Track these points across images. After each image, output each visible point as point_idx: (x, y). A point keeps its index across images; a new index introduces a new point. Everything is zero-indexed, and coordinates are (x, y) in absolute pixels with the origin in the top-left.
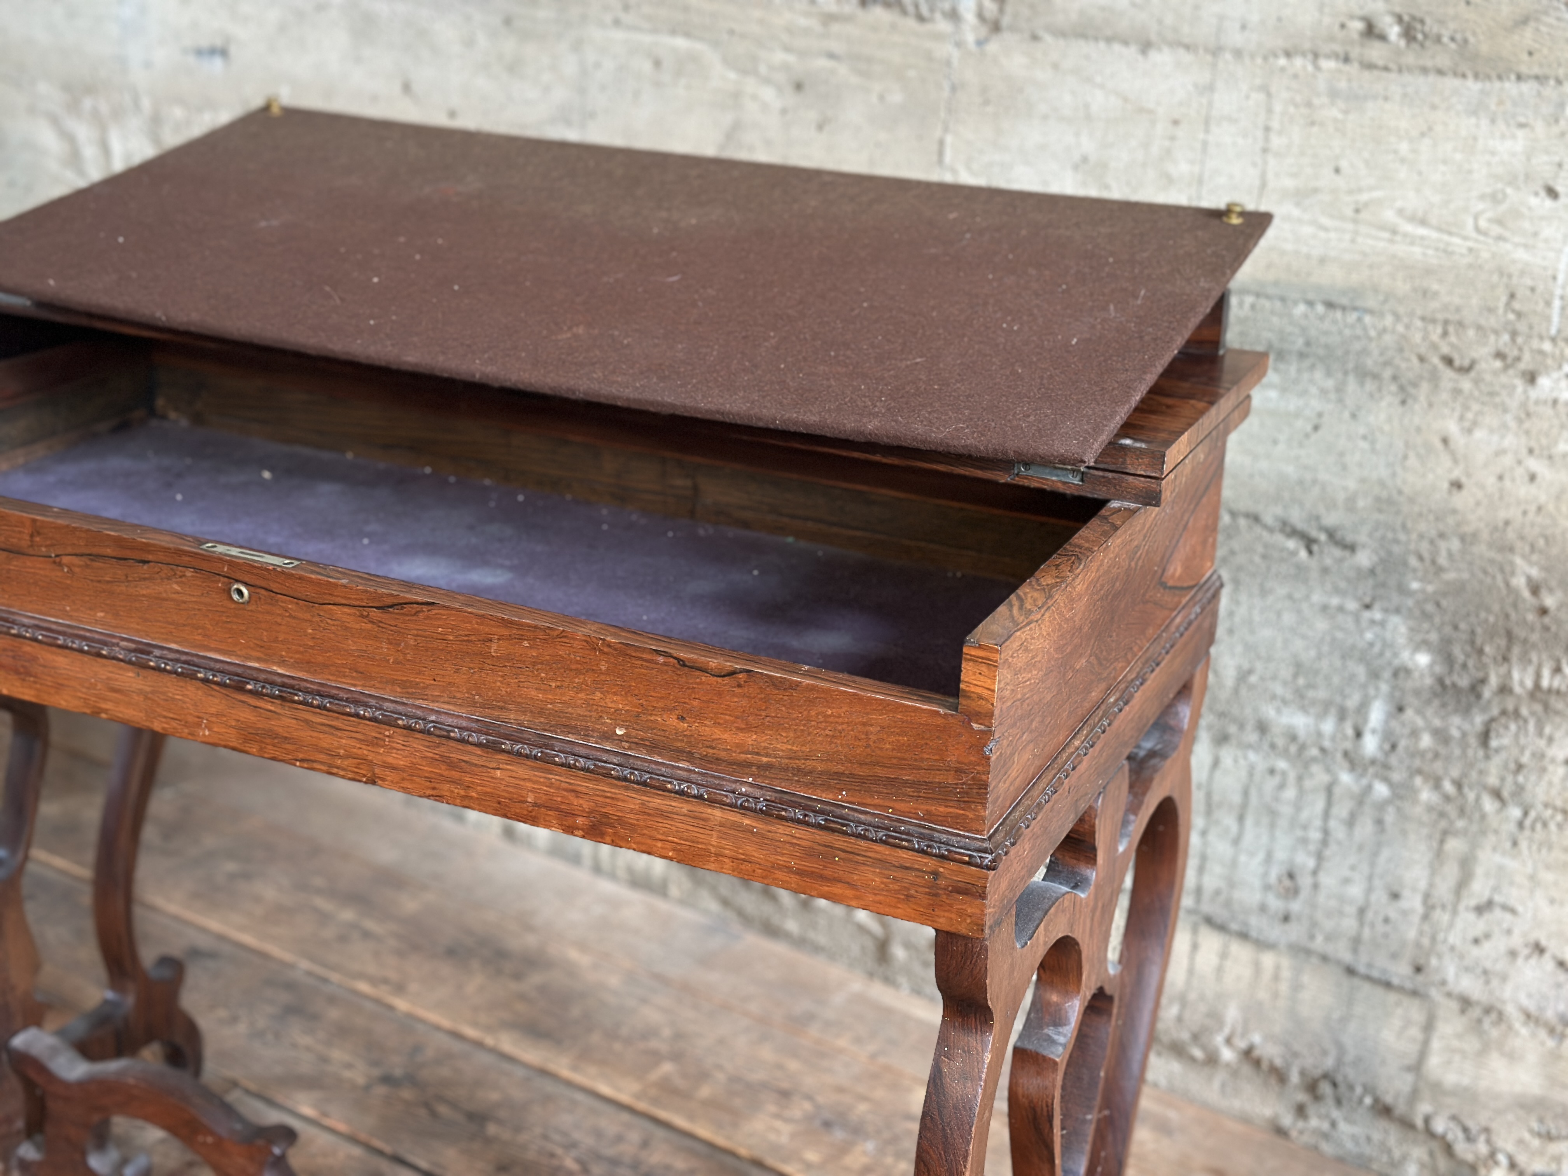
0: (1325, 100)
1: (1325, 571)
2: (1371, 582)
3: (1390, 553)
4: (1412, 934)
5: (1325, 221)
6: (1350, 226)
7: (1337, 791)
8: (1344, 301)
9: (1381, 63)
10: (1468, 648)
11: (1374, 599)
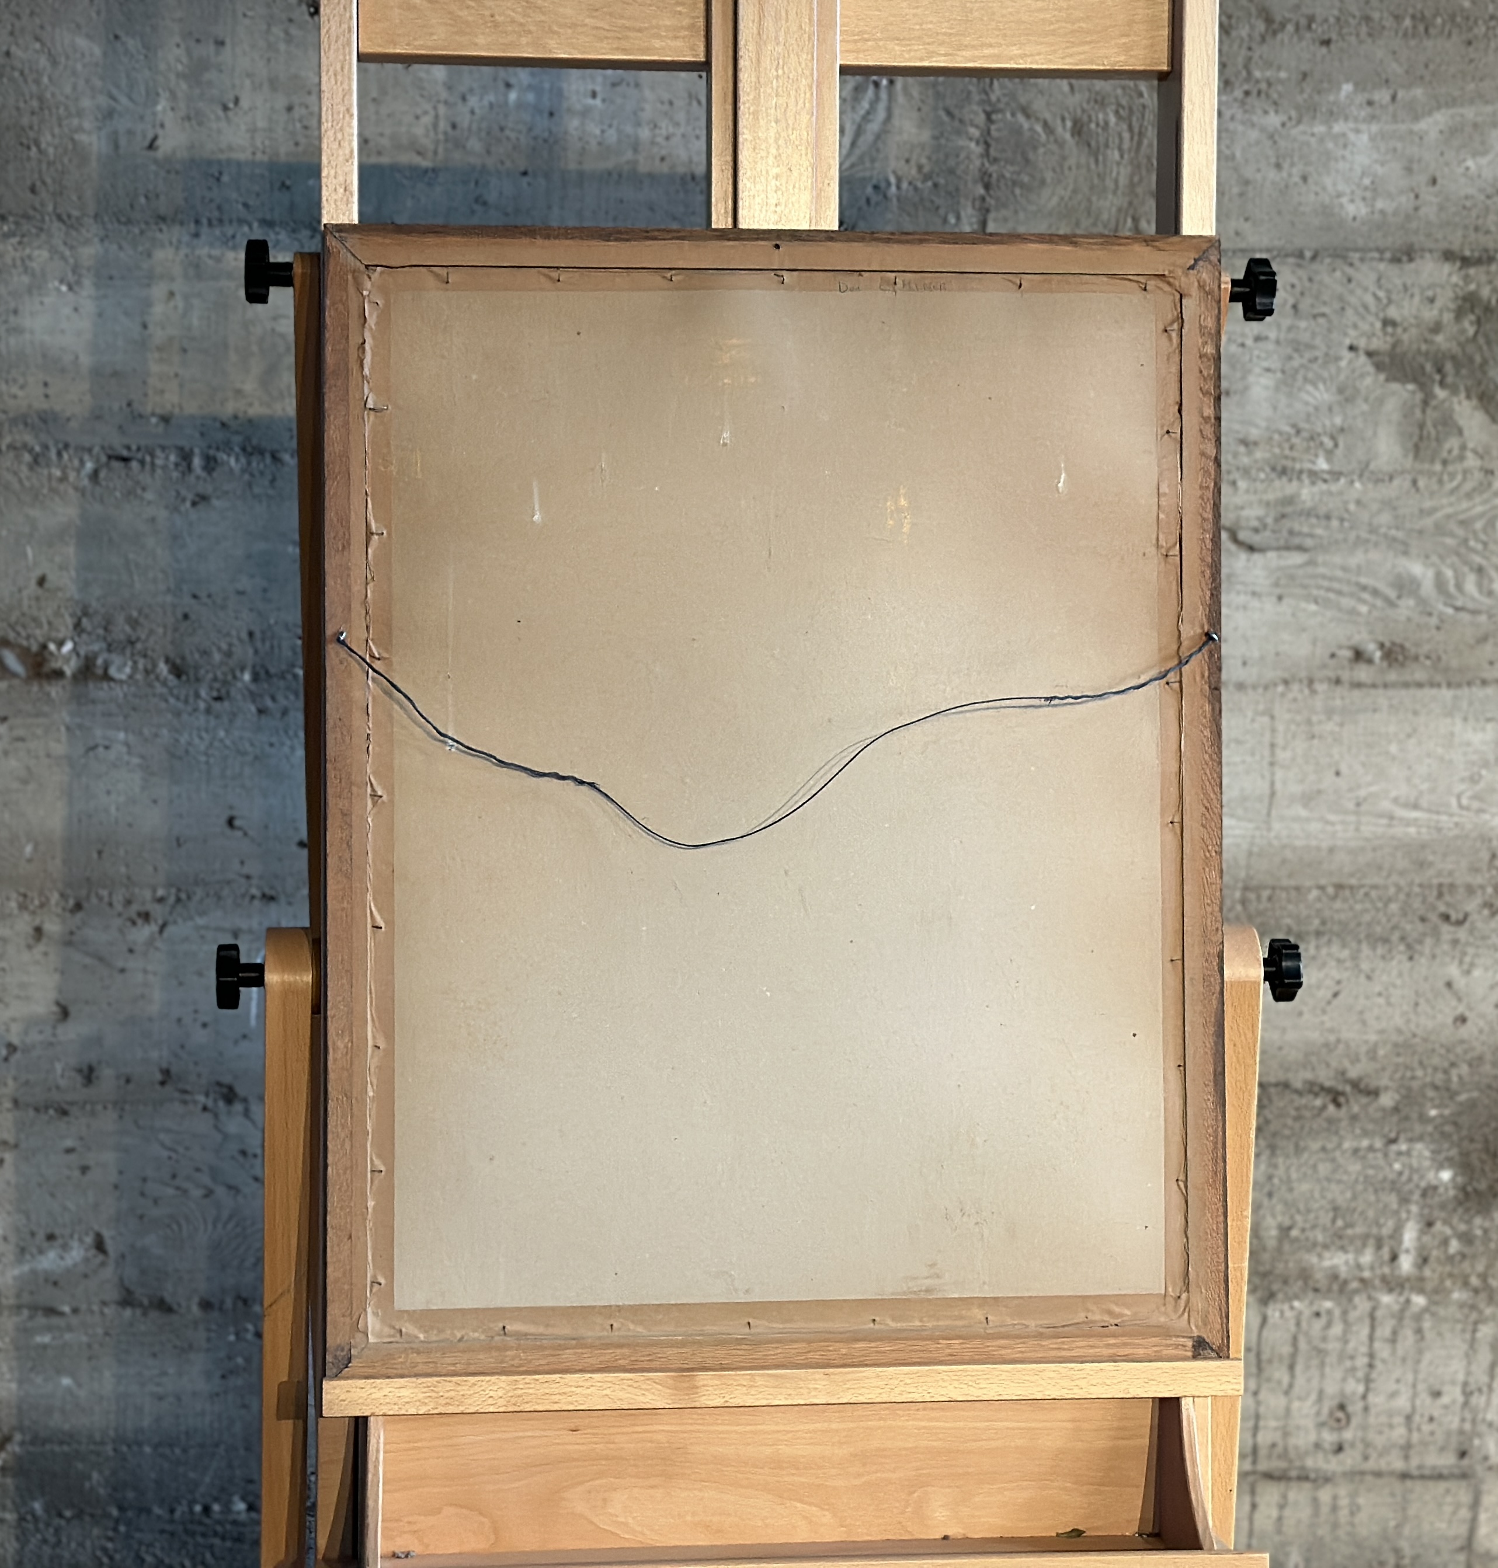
0: (1323, 717)
1: (1354, 1118)
2: (1395, 1119)
3: (1409, 1089)
4: (1455, 1424)
5: (1332, 817)
6: (1352, 818)
7: (1379, 1314)
8: (1353, 881)
9: (1369, 681)
10: (1484, 1156)
11: (1398, 1133)
